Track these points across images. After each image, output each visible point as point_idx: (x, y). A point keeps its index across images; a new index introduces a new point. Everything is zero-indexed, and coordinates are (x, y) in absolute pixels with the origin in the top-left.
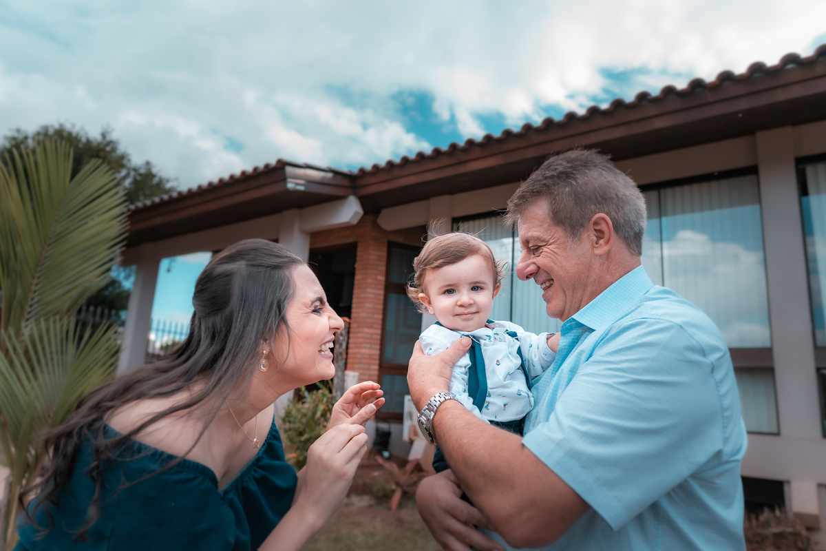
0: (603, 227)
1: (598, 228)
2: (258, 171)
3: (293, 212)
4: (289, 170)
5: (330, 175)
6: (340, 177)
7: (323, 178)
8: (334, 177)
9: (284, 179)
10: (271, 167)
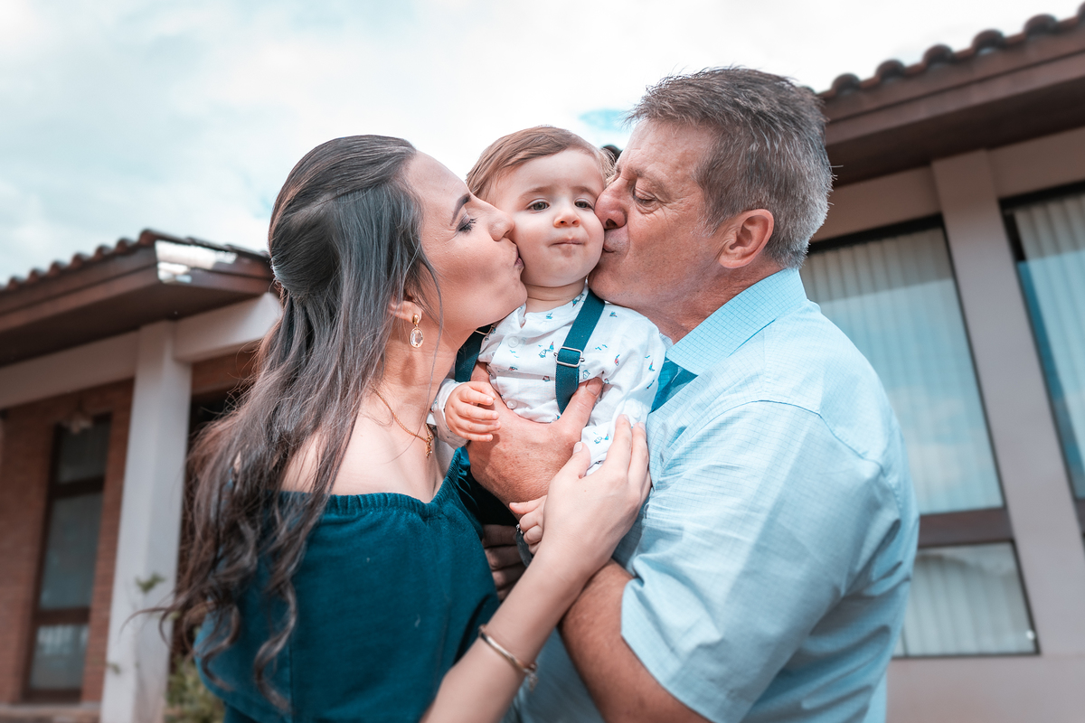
0: (755, 230)
1: (749, 228)
2: (106, 252)
3: (162, 327)
4: (162, 248)
5: (230, 258)
6: (246, 261)
7: (218, 263)
8: (237, 261)
9: (153, 265)
10: (129, 244)
